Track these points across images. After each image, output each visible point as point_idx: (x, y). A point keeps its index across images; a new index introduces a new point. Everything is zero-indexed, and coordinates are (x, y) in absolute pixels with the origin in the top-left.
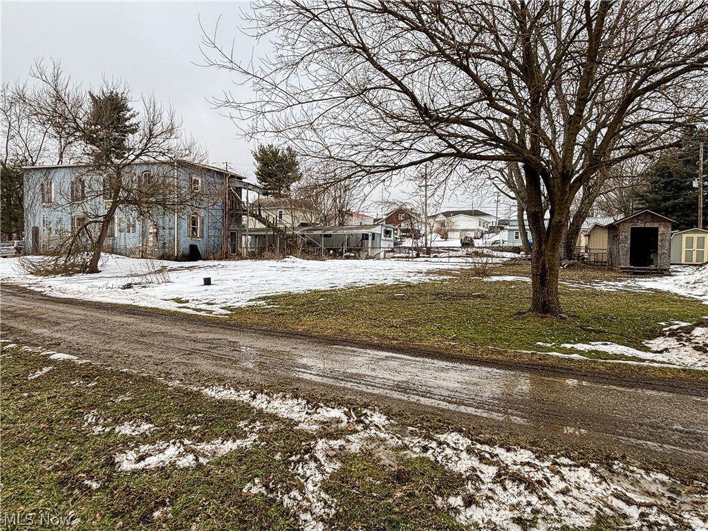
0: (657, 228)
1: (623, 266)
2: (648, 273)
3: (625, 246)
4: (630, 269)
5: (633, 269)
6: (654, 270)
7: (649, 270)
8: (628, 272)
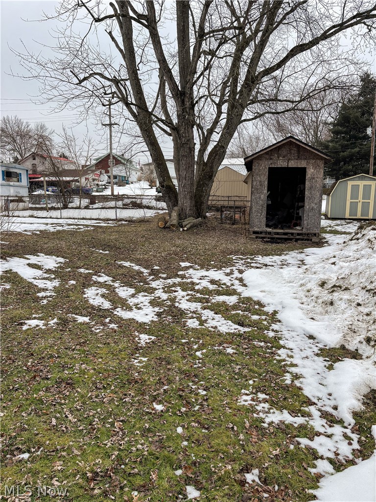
0: (305, 168)
1: (256, 229)
2: (291, 239)
3: (260, 198)
4: (266, 233)
5: (270, 233)
6: (298, 234)
7: (292, 234)
8: (263, 238)
